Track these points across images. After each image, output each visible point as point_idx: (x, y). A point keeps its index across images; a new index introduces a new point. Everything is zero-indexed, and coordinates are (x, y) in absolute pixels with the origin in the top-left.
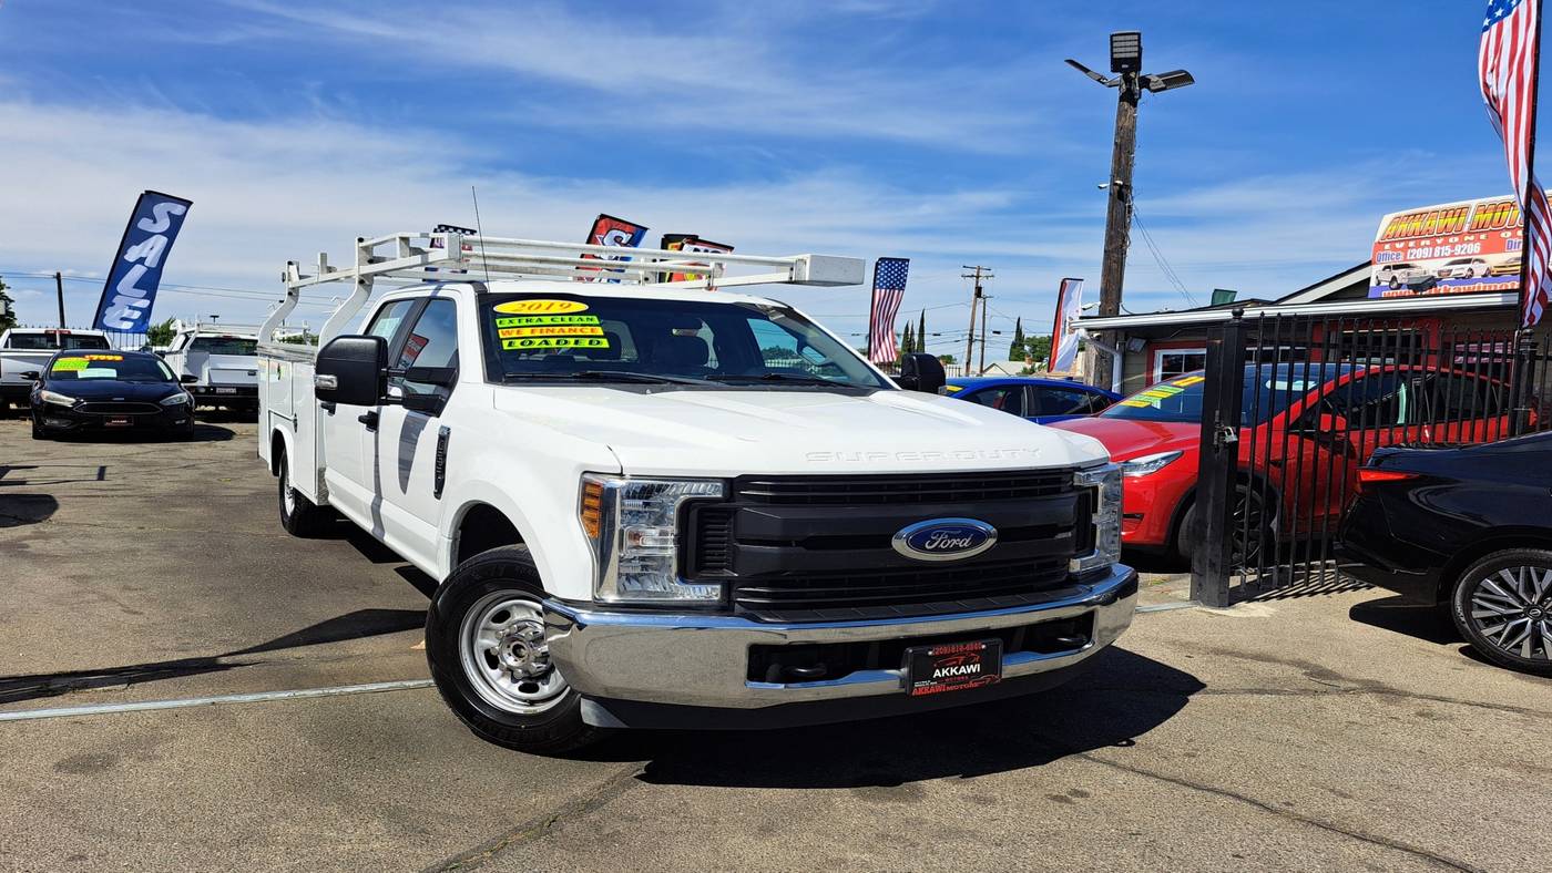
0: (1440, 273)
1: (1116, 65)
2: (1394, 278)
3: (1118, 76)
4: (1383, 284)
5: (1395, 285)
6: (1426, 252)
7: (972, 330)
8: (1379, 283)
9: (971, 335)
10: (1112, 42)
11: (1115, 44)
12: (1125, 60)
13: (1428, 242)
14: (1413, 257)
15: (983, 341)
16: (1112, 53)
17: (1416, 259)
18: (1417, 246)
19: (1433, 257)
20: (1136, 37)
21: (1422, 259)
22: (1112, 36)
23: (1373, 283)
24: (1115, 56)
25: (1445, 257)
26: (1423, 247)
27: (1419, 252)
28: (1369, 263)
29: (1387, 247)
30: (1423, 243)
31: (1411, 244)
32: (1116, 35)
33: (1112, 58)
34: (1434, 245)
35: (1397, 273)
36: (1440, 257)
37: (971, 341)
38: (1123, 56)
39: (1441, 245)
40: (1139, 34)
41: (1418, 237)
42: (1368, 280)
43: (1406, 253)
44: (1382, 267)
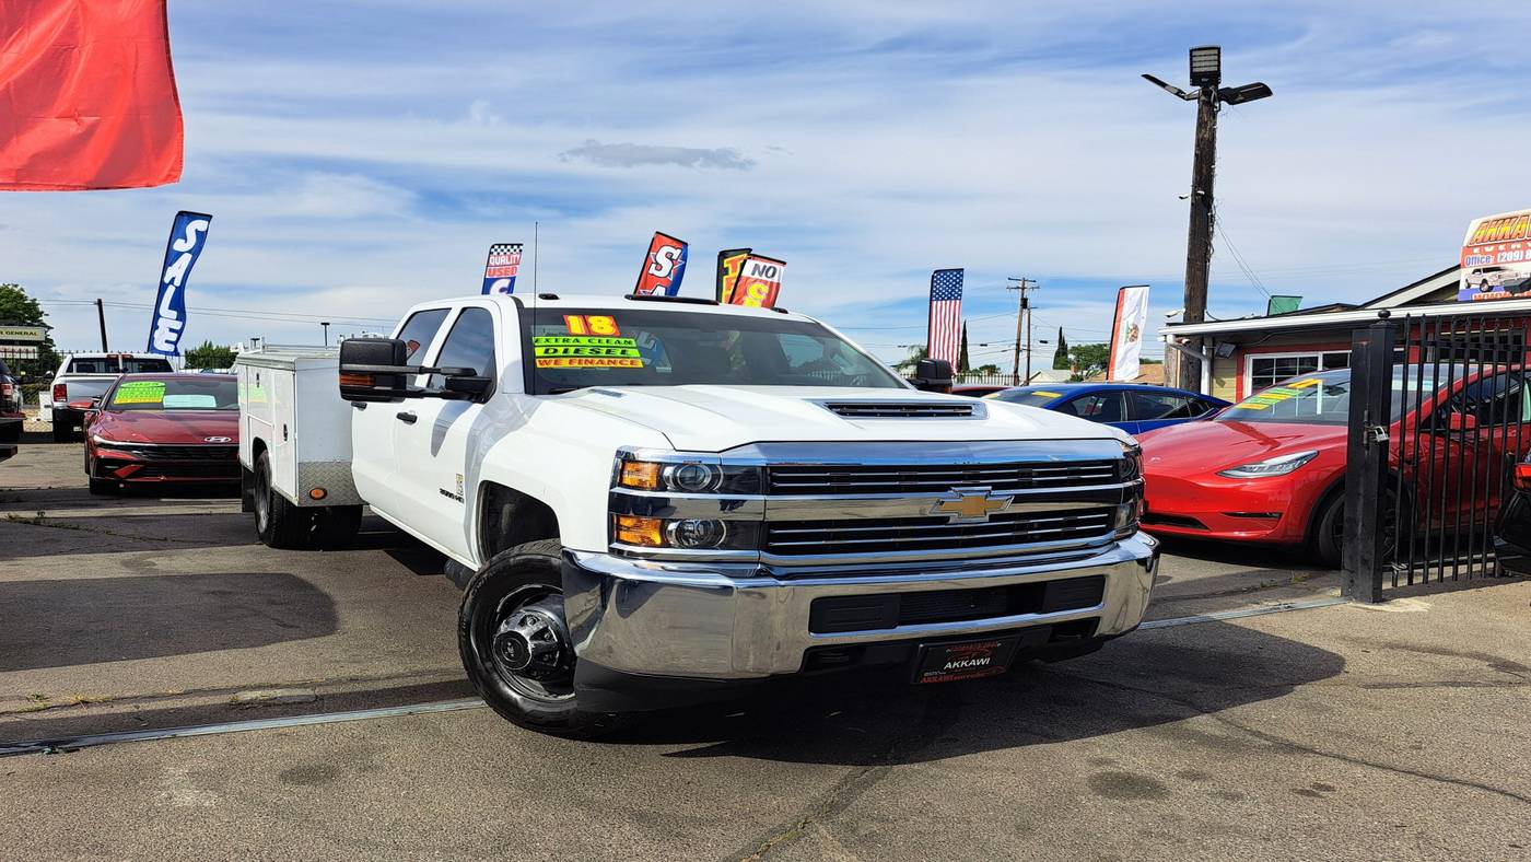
1: (1195, 78)
2: (1485, 281)
3: (1197, 89)
4: (1473, 286)
5: (1486, 287)
6: (1517, 255)
7: (1019, 340)
8: (1469, 286)
9: (1018, 345)
10: (1191, 56)
11: (1194, 59)
12: (1205, 74)
13: (1519, 246)
14: (1503, 260)
15: (1029, 350)
16: (1192, 68)
17: (1508, 262)
18: (1508, 250)
19: (1524, 260)
20: (1216, 51)
21: (1513, 262)
22: (1191, 51)
23: (1463, 286)
24: (1195, 70)
26: (1513, 250)
27: (1510, 256)
28: (1458, 267)
29: (1476, 250)
30: (1513, 246)
31: (1501, 247)
32: (1196, 50)
33: (1191, 72)
34: (1524, 249)
35: (1487, 276)
37: (1018, 351)
38: (1203, 70)
40: (1219, 49)
41: (1508, 241)
42: (1458, 283)
43: (1496, 257)
44: (1472, 270)
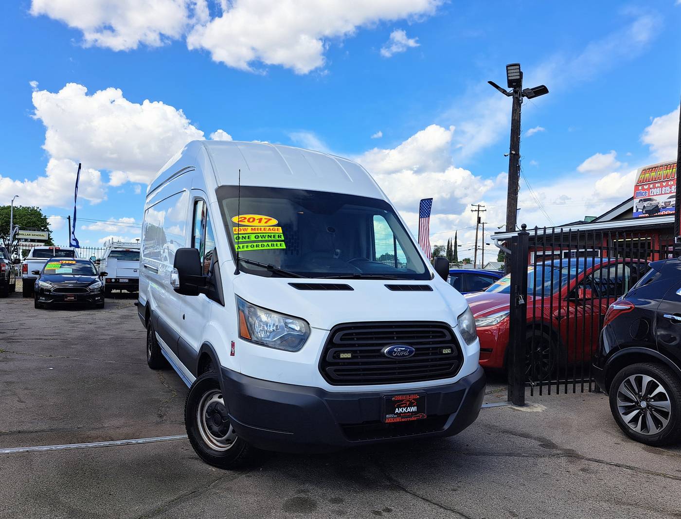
0: (665, 203)
1: (510, 83)
2: (644, 207)
3: (511, 90)
4: (639, 210)
5: (645, 211)
6: (658, 191)
8: (637, 211)
10: (507, 70)
11: (509, 71)
12: (514, 81)
13: (659, 185)
14: (652, 194)
17: (654, 195)
18: (654, 187)
19: (662, 194)
20: (518, 67)
21: (657, 195)
22: (507, 66)
23: (635, 211)
24: (509, 78)
25: (667, 193)
26: (657, 188)
27: (655, 191)
28: (632, 199)
29: (640, 188)
30: (657, 185)
31: (651, 186)
32: (509, 65)
34: (662, 187)
35: (645, 204)
36: (665, 194)
38: (513, 78)
39: (665, 187)
40: (519, 65)
41: (654, 181)
42: (633, 208)
43: (649, 192)
44: (639, 199)
